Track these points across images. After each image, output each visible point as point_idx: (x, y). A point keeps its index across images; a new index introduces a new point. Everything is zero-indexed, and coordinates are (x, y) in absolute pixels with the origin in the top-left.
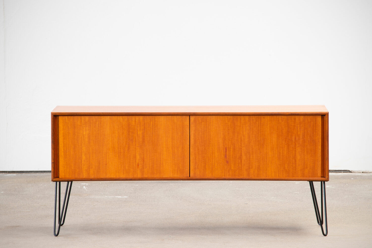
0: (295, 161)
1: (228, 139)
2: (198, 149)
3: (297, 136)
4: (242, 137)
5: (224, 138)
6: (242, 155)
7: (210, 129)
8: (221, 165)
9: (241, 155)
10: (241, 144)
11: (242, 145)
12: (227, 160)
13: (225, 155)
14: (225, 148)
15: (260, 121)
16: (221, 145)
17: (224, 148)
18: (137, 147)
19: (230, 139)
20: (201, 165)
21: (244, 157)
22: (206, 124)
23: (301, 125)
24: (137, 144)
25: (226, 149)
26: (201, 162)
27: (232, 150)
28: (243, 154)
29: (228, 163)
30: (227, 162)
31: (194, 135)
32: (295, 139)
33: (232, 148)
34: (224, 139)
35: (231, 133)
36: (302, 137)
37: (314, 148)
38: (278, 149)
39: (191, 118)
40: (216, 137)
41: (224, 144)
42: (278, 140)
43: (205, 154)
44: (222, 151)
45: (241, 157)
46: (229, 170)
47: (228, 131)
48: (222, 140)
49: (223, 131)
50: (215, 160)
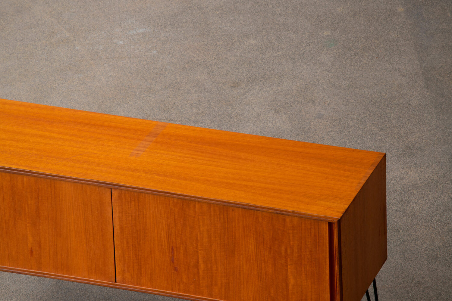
0: (287, 285)
1: (176, 235)
2: (128, 243)
3: (288, 248)
4: (198, 234)
5: (168, 232)
7: (144, 213)
8: (166, 272)
9: (198, 263)
10: (197, 245)
11: (199, 247)
12: (175, 266)
13: (171, 258)
14: (171, 247)
15: (227, 214)
16: (164, 242)
17: (169, 247)
18: (29, 223)
19: (179, 235)
20: (133, 267)
21: (202, 266)
22: (138, 206)
23: (295, 231)
24: (27, 219)
25: (173, 249)
26: (133, 263)
27: (182, 251)
28: (201, 262)
29: (177, 271)
30: (176, 269)
31: (120, 218)
32: (286, 251)
33: (182, 248)
34: (169, 234)
35: (180, 226)
36: (296, 251)
37: (318, 271)
38: (258, 263)
39: (113, 192)
40: (156, 227)
41: (170, 241)
42: (256, 249)
43: (138, 250)
44: (167, 251)
45: (197, 266)
46: (179, 282)
47: (175, 222)
48: (166, 234)
49: (167, 220)
50: (155, 263)
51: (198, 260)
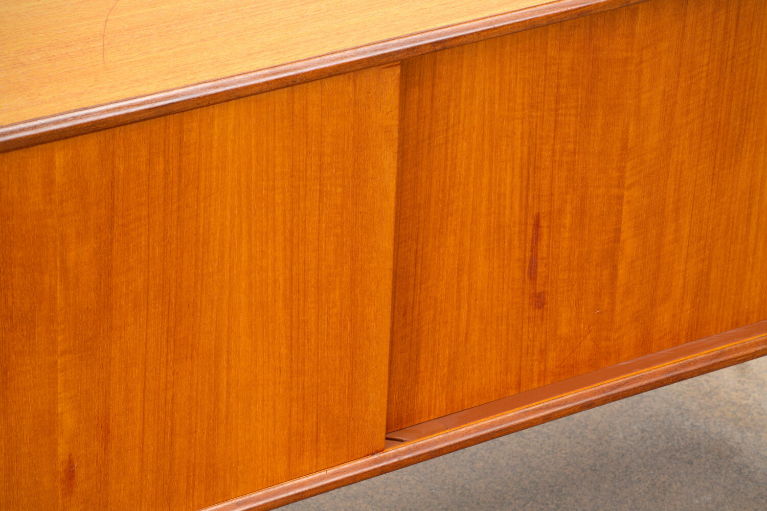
1: (554, 161)
4: (631, 129)
5: (529, 162)
6: (623, 236)
7: (452, 122)
8: (504, 327)
9: (617, 240)
10: (621, 170)
11: (627, 175)
12: (539, 289)
13: (527, 265)
14: (531, 221)
16: (511, 207)
17: (526, 224)
19: (565, 159)
21: (629, 245)
25: (537, 226)
27: (567, 220)
28: (627, 233)
29: (542, 305)
30: (539, 301)
33: (568, 208)
34: (531, 169)
35: (573, 118)
40: (486, 162)
41: (530, 198)
44: (516, 243)
45: (611, 256)
46: (543, 347)
47: (557, 110)
48: (521, 176)
49: (531, 116)
50: (469, 311)
51: (620, 229)
